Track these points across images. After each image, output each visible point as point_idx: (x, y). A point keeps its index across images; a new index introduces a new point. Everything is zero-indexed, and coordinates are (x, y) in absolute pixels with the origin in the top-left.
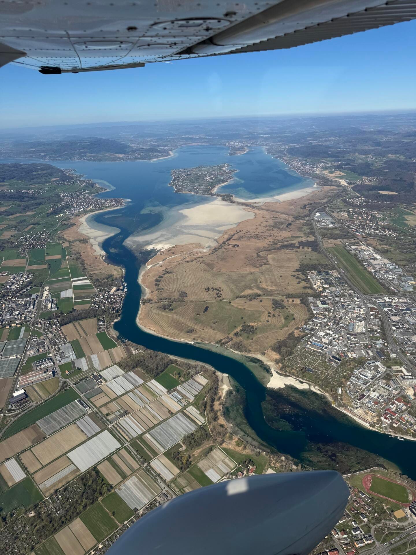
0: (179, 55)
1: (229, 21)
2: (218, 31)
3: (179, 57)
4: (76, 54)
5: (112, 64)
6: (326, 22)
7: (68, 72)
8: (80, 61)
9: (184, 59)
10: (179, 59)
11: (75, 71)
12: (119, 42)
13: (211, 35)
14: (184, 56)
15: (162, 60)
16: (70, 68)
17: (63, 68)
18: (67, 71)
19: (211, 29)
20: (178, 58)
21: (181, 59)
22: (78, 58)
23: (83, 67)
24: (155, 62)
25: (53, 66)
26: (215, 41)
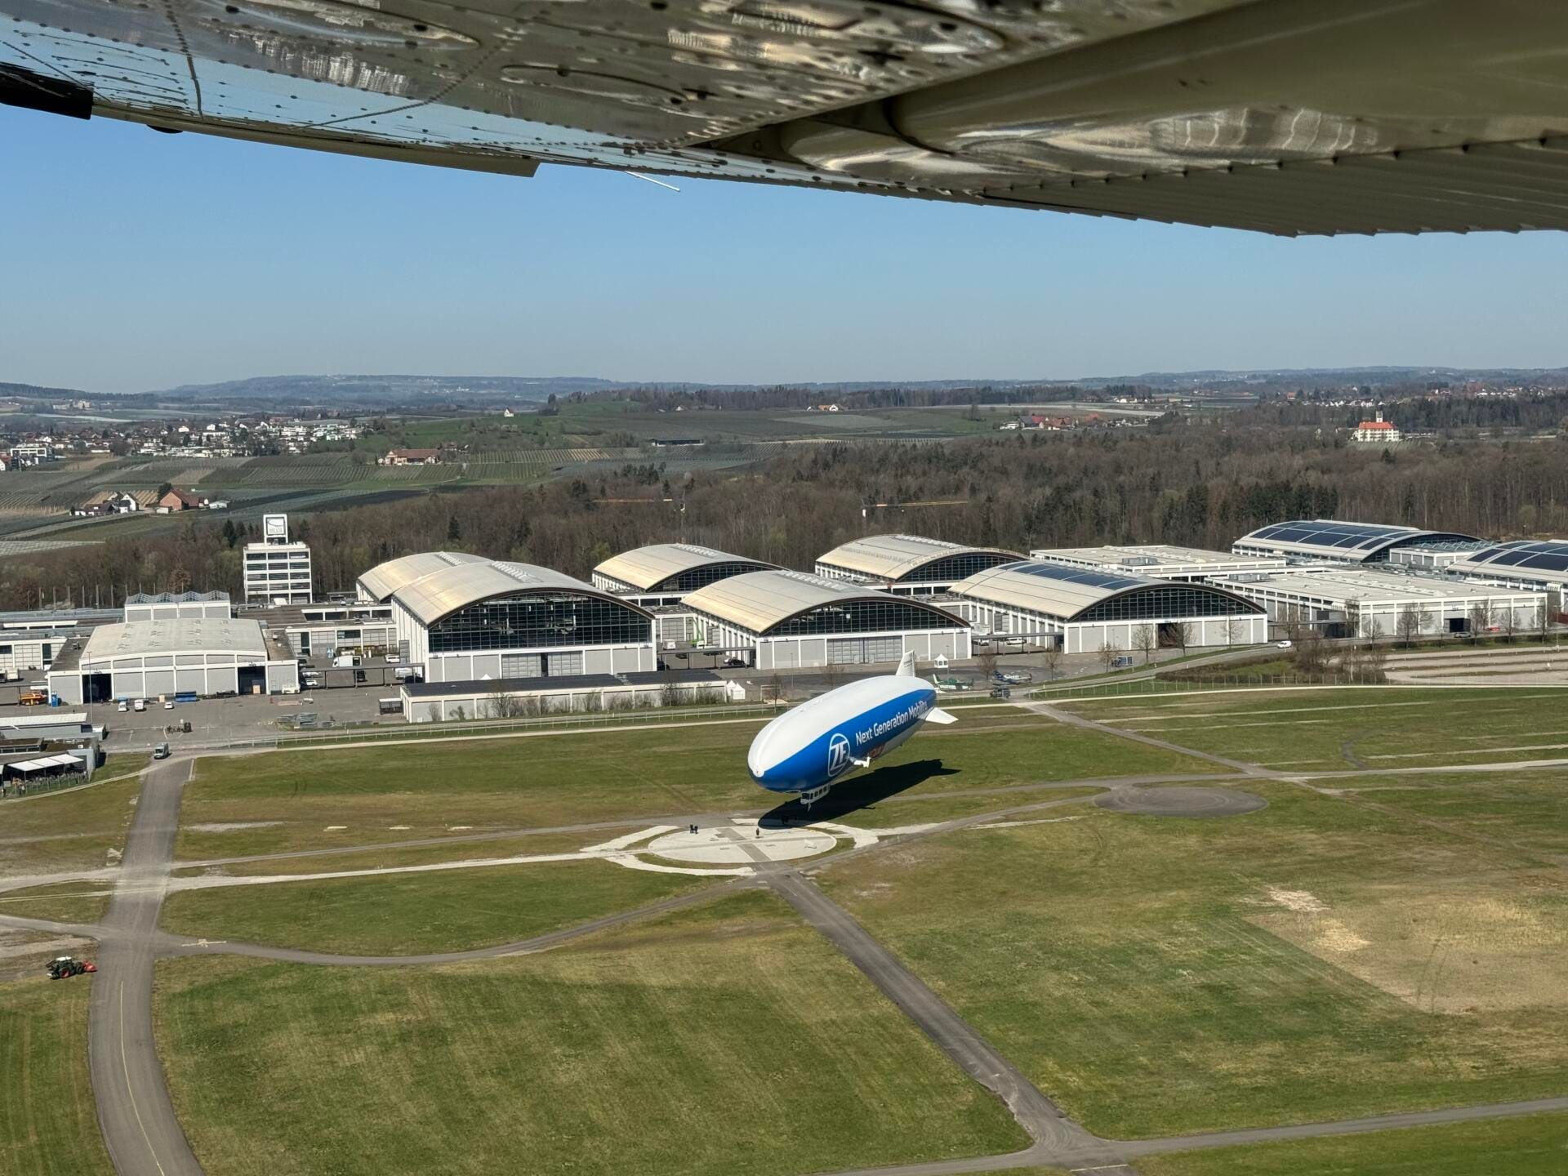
0: (712, 157)
1: (999, 34)
2: (931, 77)
3: (716, 164)
4: (174, 36)
5: (363, 125)
6: (1510, 143)
7: (127, 118)
8: (194, 77)
9: (739, 178)
10: (710, 176)
11: (167, 120)
12: (412, 24)
13: (893, 89)
14: (736, 165)
15: (625, 160)
16: (142, 102)
17: (106, 94)
18: (124, 112)
19: (899, 57)
20: (707, 169)
21: (725, 177)
22: (184, 58)
23: (210, 109)
24: (590, 163)
25: (51, 74)
26: (913, 122)
